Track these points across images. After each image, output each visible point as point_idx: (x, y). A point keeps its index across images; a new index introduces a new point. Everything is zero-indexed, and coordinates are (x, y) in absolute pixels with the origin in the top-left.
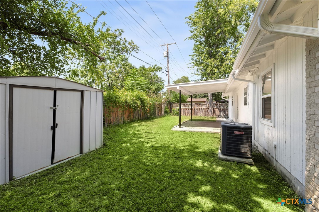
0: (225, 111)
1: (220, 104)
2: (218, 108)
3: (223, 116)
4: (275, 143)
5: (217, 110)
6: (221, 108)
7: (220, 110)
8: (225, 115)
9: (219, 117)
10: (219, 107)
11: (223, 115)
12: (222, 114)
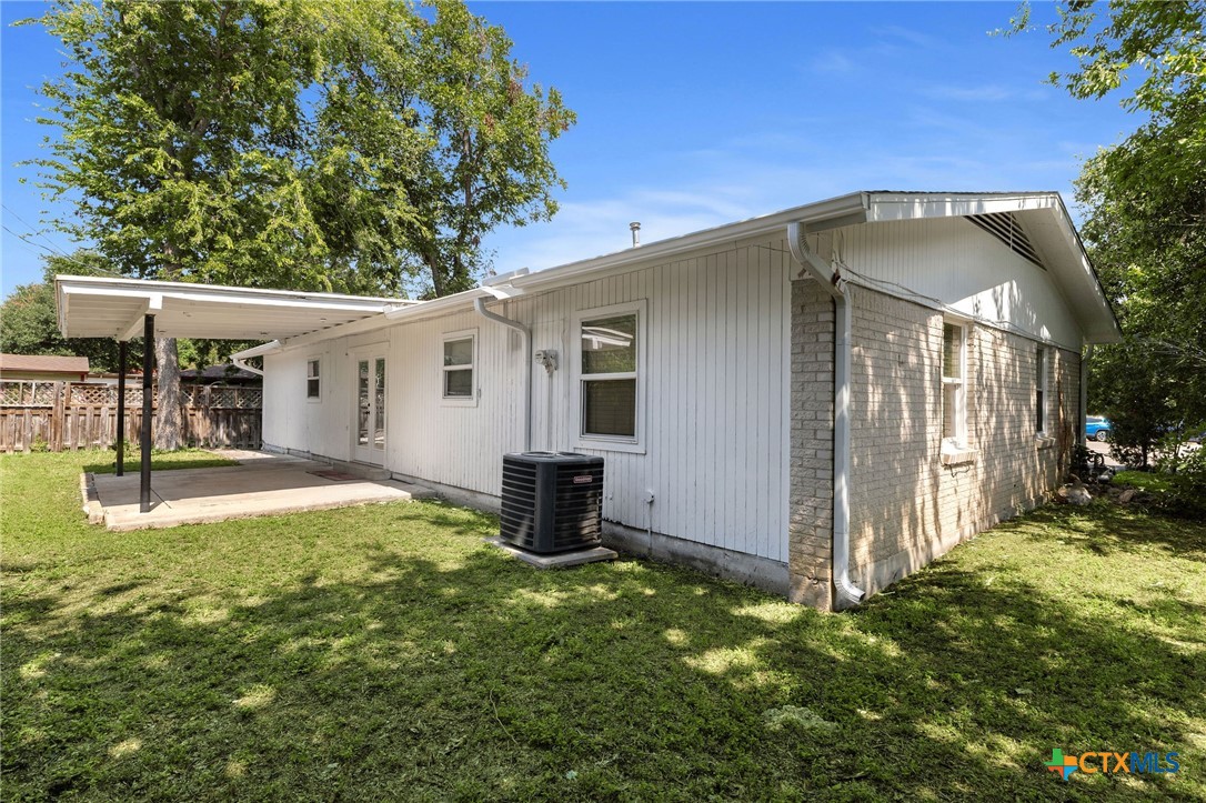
0: (235, 420)
1: (213, 389)
2: (207, 408)
3: (228, 442)
4: (651, 491)
5: (199, 414)
6: (219, 406)
7: (215, 418)
8: (234, 434)
9: (208, 445)
10: (212, 402)
11: (228, 436)
12: (221, 433)
